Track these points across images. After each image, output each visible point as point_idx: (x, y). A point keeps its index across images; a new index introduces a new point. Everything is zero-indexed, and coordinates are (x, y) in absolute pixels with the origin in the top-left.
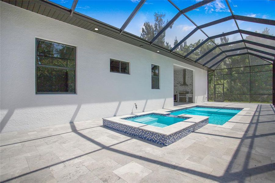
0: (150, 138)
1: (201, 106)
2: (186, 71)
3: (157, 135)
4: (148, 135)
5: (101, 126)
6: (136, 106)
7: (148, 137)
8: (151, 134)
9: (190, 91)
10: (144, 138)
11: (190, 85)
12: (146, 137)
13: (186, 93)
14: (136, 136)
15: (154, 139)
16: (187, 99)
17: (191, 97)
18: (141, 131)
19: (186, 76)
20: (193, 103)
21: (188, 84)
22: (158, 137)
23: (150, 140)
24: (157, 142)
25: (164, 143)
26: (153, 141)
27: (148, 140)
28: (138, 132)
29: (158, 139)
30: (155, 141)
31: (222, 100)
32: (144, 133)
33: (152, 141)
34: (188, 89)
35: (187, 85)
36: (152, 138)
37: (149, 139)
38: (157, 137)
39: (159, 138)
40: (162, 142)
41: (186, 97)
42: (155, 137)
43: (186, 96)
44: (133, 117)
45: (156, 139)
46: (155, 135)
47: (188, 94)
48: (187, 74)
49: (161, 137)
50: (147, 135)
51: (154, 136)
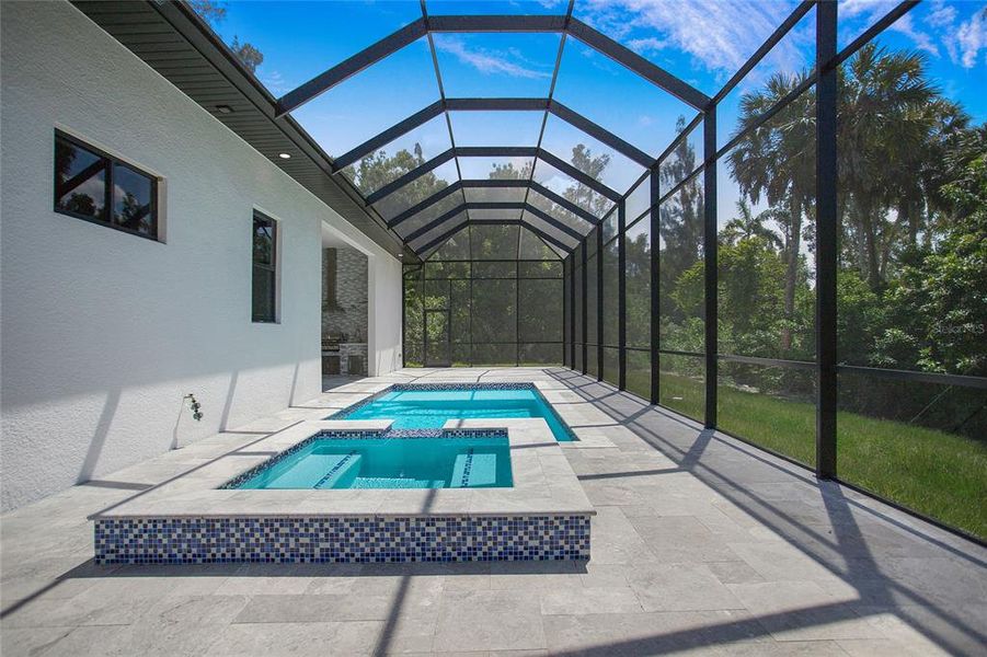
0: (501, 548)
1: (407, 386)
2: (339, 254)
3: (541, 523)
4: (490, 534)
5: (80, 572)
6: (196, 406)
7: (490, 544)
8: (505, 528)
9: (350, 331)
10: (460, 558)
11: (349, 309)
12: (473, 550)
13: (338, 341)
14: (408, 559)
15: (521, 548)
16: (342, 363)
17: (358, 353)
18: (443, 524)
19: (338, 276)
20: (367, 376)
21: (344, 306)
22: (546, 533)
23: (502, 557)
24: (541, 553)
25: (577, 547)
26: (518, 556)
27: (487, 557)
28: (418, 534)
29: (546, 538)
30: (526, 553)
31: (447, 363)
32: (459, 534)
33: (511, 558)
34: (342, 324)
35: (343, 310)
36: (510, 543)
37: (495, 554)
38: (541, 533)
39: (552, 533)
40: (567, 548)
41: (337, 354)
42: (526, 538)
43: (338, 351)
44: (260, 468)
45: (533, 543)
46: (531, 528)
47: (347, 345)
48: (339, 266)
49: (562, 528)
50: (480, 539)
51: (521, 533)
